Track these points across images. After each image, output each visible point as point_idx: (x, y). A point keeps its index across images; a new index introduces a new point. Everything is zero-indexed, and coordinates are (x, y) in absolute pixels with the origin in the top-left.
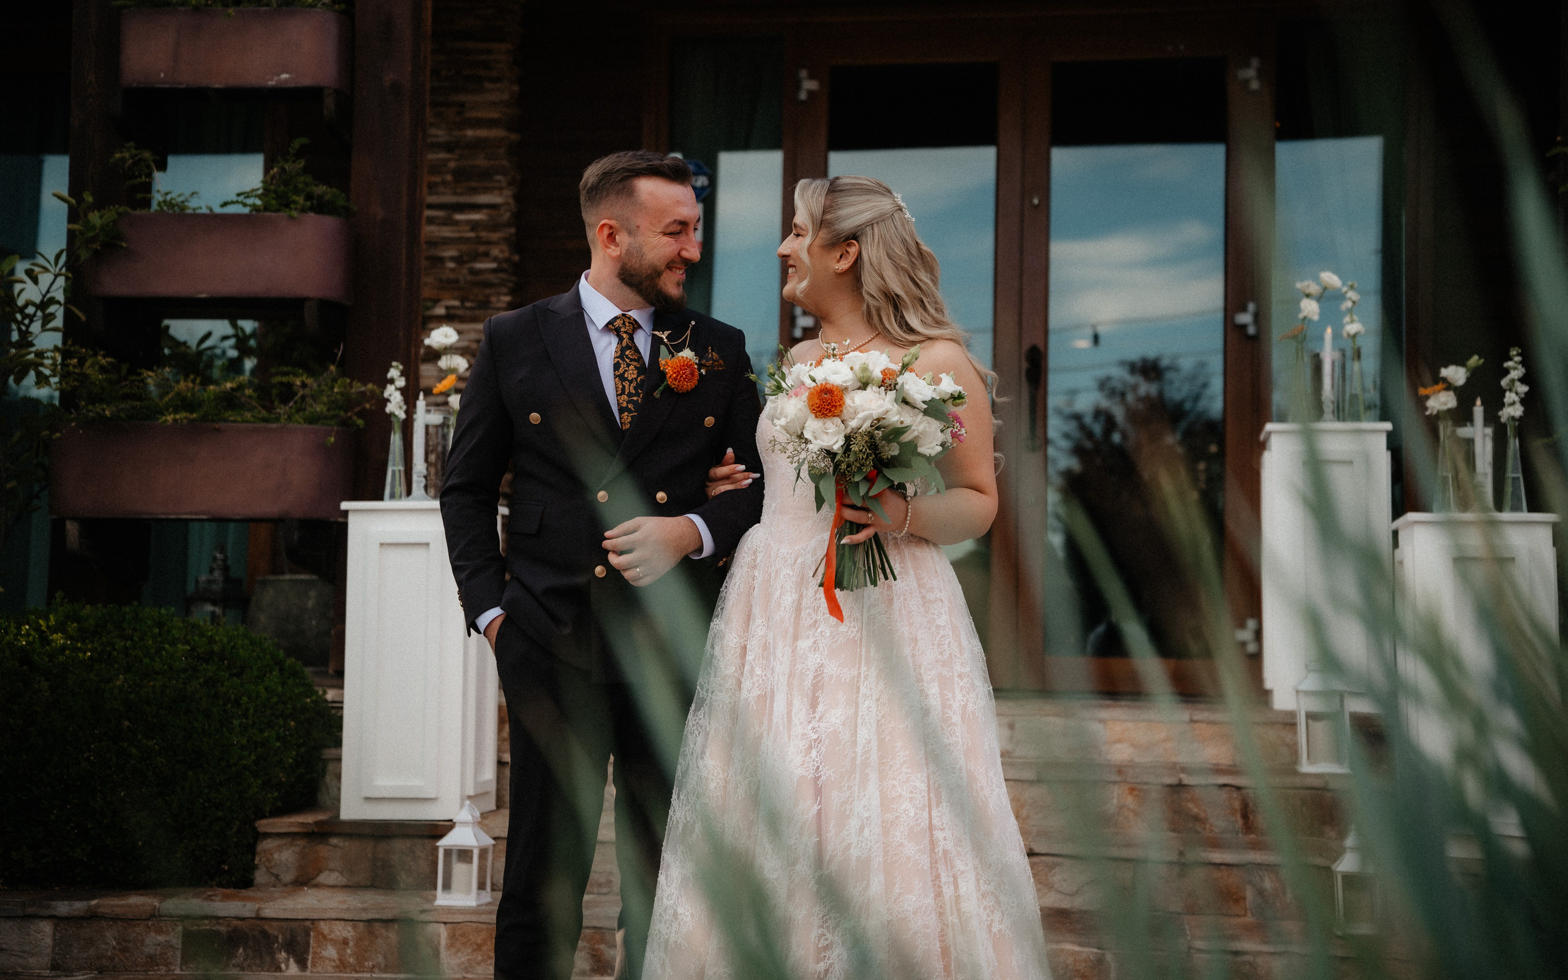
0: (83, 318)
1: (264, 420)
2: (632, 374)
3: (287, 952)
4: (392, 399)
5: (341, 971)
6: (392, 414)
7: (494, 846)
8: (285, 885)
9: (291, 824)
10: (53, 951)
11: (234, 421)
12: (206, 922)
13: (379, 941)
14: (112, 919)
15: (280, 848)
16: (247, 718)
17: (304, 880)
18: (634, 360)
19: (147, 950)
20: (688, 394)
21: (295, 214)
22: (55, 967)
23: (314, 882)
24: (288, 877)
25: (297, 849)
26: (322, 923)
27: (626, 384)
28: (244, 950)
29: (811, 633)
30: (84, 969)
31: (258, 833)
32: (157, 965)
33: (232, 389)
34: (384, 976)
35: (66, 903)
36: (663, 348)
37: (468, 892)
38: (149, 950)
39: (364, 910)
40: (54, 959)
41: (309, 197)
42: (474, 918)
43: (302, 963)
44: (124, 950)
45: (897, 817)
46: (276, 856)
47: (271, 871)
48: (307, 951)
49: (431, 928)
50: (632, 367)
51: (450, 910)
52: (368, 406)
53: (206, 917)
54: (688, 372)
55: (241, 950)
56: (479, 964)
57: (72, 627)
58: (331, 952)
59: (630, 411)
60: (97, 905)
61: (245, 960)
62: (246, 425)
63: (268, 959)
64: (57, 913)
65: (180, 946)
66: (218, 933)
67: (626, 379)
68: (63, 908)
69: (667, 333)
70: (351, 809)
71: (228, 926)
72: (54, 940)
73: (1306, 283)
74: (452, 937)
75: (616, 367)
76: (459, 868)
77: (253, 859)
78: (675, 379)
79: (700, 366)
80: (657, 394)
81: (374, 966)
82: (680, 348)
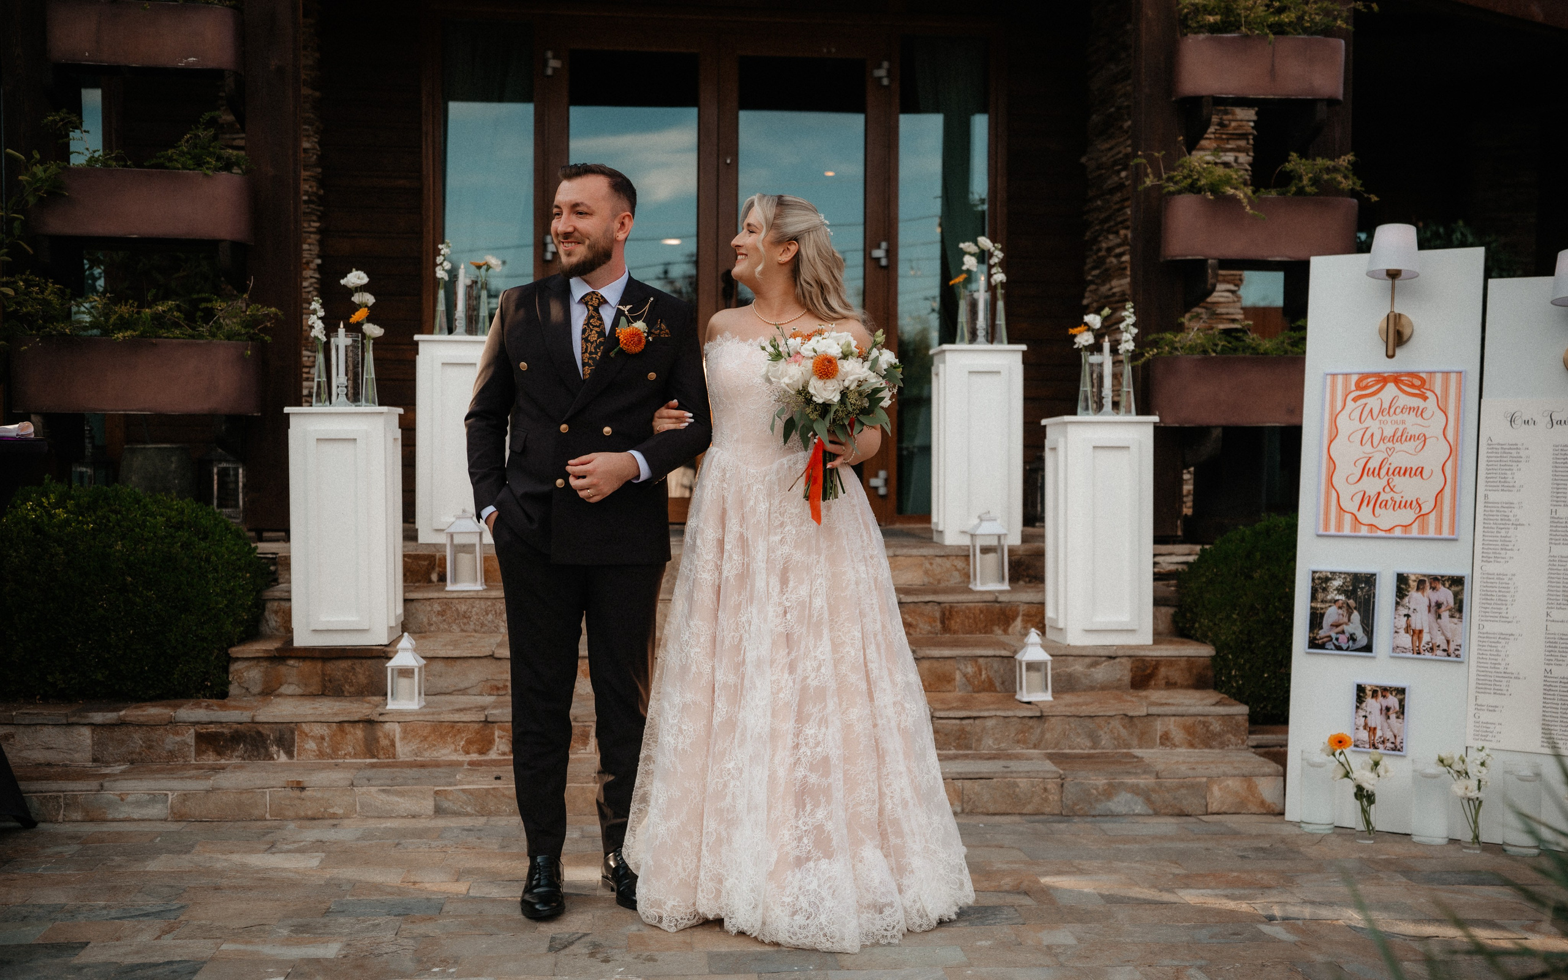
0: (31, 252)
1: (192, 337)
2: (594, 337)
3: (278, 746)
4: (315, 325)
5: (320, 759)
6: (316, 338)
7: (426, 665)
8: (254, 695)
9: (257, 651)
10: (93, 749)
11: (167, 337)
12: (212, 726)
13: (349, 736)
14: (138, 725)
15: (248, 668)
16: (217, 572)
17: (269, 691)
18: (596, 326)
19: (167, 747)
20: (636, 354)
21: (210, 173)
22: (95, 760)
23: (277, 692)
24: (256, 690)
25: (262, 669)
26: (304, 725)
27: (589, 345)
28: (244, 746)
29: (779, 530)
30: (119, 761)
31: (230, 657)
32: (176, 757)
33: (164, 311)
34: (354, 761)
35: (100, 714)
36: (623, 319)
37: (411, 699)
38: (169, 747)
39: (336, 714)
40: (93, 754)
41: (219, 158)
42: (421, 718)
43: (290, 754)
44: (150, 747)
45: (843, 657)
46: (245, 674)
47: (242, 685)
48: (293, 745)
49: (387, 726)
50: (594, 332)
51: (401, 713)
52: (269, 324)
53: (211, 723)
54: (636, 339)
55: (242, 746)
56: (425, 750)
57: (70, 504)
58: (311, 745)
59: (590, 365)
60: (125, 716)
61: (245, 752)
62: (178, 340)
63: (262, 751)
64: (92, 721)
65: (193, 743)
66: (222, 734)
67: (589, 341)
68: (98, 717)
69: (628, 307)
70: (302, 639)
71: (230, 728)
72: (93, 741)
73: (967, 244)
74: (405, 732)
75: (584, 331)
76: (403, 682)
77: (228, 678)
78: (625, 344)
79: (649, 333)
80: (612, 354)
81: (346, 754)
82: (636, 319)
